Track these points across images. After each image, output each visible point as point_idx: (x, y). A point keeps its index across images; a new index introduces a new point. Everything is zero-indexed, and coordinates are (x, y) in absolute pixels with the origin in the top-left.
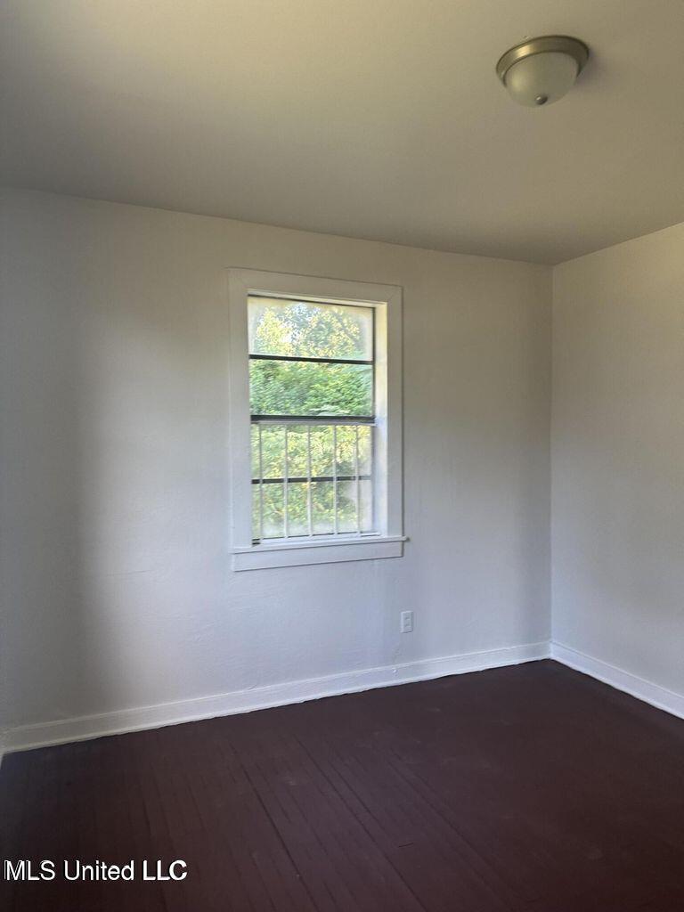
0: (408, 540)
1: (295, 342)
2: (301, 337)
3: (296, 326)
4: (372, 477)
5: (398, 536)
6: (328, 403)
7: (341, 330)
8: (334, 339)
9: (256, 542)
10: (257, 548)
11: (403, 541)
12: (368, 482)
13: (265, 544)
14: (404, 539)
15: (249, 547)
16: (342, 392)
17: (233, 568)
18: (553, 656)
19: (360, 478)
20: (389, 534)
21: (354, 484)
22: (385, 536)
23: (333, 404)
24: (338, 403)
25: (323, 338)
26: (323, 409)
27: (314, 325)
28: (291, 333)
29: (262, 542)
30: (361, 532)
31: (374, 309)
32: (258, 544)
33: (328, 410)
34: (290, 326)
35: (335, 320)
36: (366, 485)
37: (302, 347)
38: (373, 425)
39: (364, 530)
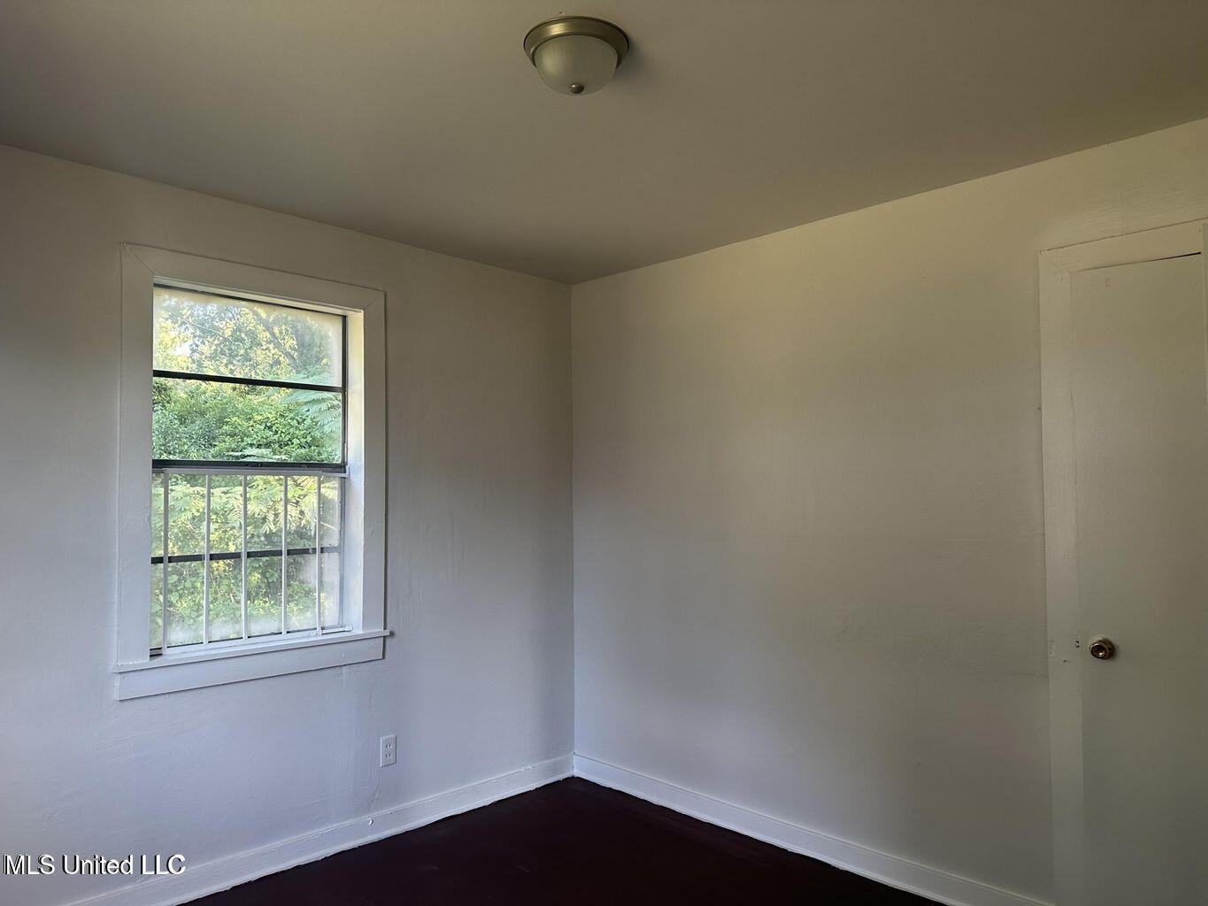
0: (392, 634)
1: (196, 356)
2: (206, 349)
3: (198, 333)
4: (340, 549)
5: (379, 630)
6: (252, 445)
7: (270, 343)
8: (259, 355)
9: (156, 653)
10: (157, 662)
11: (385, 637)
12: (335, 556)
13: (170, 655)
14: (387, 633)
15: (145, 661)
16: (274, 428)
17: (116, 696)
18: (577, 773)
19: (322, 550)
20: (363, 630)
21: (314, 560)
22: (359, 631)
23: (259, 446)
24: (268, 445)
25: (242, 352)
26: (247, 452)
27: (228, 333)
28: (190, 342)
29: (166, 652)
30: (323, 629)
31: (344, 318)
32: (161, 655)
33: (255, 454)
34: (189, 333)
35: (261, 328)
36: (331, 560)
37: (207, 363)
38: (343, 475)
39: (326, 625)
